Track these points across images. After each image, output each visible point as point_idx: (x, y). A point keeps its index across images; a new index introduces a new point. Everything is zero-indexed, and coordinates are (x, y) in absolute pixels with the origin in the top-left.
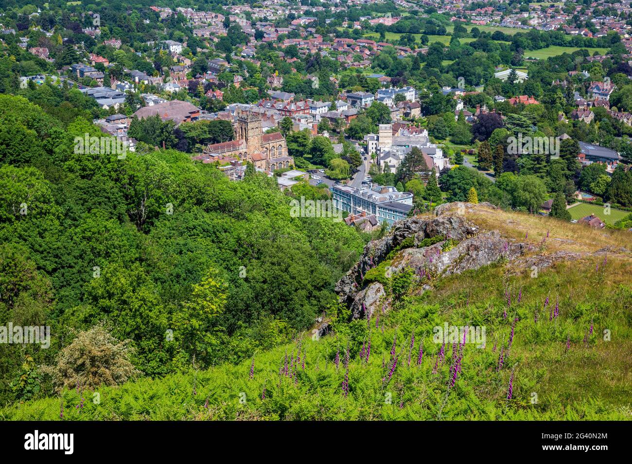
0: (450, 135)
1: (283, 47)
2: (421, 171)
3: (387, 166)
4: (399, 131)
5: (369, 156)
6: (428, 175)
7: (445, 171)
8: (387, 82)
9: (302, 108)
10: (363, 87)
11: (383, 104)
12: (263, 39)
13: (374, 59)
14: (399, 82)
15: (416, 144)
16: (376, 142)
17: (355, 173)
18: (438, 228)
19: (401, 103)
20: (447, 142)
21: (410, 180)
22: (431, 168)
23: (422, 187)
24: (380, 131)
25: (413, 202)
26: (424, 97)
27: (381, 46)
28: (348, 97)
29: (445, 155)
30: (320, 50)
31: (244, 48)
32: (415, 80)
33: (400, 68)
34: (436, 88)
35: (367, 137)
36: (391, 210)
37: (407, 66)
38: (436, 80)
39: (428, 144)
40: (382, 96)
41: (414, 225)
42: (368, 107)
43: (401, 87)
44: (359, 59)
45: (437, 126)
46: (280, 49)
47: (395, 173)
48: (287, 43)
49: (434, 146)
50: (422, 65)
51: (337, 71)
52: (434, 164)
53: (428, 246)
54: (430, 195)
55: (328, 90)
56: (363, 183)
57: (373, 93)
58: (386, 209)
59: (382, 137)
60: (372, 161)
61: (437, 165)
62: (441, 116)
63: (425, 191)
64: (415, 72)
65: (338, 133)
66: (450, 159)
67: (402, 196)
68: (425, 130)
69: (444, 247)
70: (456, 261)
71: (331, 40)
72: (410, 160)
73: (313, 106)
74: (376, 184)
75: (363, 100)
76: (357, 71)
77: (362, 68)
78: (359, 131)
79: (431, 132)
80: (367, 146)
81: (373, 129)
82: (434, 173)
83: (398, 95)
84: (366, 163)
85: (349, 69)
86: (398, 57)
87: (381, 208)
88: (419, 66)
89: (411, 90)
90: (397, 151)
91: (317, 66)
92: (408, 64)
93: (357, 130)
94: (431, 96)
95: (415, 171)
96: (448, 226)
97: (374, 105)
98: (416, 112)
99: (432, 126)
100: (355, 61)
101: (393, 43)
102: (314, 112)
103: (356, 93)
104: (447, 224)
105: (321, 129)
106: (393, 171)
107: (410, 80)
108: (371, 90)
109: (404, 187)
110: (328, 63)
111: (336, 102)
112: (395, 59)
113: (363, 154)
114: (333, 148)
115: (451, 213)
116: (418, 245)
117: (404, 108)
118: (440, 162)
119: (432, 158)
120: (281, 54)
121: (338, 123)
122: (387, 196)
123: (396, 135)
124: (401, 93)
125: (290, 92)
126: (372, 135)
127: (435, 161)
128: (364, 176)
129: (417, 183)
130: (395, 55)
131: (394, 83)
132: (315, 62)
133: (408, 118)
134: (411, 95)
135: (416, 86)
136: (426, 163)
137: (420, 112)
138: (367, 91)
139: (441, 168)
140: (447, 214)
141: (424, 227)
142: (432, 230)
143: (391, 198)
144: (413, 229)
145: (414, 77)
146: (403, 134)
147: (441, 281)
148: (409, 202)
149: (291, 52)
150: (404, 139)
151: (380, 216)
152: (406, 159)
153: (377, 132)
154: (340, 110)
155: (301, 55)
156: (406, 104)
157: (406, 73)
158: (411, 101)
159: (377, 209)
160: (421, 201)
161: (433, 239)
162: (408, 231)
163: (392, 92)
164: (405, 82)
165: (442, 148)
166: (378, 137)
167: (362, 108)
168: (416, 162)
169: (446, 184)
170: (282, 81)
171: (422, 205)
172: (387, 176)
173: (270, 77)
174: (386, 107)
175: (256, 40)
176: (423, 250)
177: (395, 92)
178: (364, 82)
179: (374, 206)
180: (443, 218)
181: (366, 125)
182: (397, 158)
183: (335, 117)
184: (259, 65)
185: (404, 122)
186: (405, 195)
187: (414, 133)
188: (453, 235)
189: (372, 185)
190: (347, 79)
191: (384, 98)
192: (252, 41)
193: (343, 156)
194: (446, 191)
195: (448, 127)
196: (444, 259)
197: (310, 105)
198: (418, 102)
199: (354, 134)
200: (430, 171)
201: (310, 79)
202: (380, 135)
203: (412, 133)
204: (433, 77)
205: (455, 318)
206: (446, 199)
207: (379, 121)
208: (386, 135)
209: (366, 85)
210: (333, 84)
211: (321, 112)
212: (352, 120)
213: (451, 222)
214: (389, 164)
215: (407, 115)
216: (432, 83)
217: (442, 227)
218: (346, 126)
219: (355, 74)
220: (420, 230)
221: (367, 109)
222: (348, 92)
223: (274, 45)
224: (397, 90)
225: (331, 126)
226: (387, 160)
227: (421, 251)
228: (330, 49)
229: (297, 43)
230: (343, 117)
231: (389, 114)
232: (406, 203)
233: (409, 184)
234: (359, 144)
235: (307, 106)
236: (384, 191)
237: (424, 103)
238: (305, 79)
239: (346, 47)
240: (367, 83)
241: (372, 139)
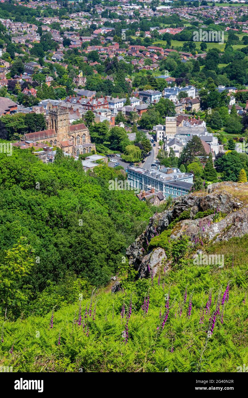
0: (224, 126)
1: (87, 52)
2: (200, 155)
3: (172, 151)
4: (182, 122)
5: (157, 143)
6: (206, 158)
7: (220, 155)
8: (173, 82)
9: (102, 103)
10: (152, 86)
11: (169, 100)
12: (70, 46)
13: (162, 63)
14: (182, 82)
15: (196, 133)
16: (163, 131)
17: (145, 157)
18: (210, 203)
19: (184, 99)
20: (221, 132)
21: (191, 163)
22: (208, 153)
23: (201, 168)
24: (166, 123)
25: (194, 181)
26: (203, 94)
27: (167, 52)
28: (140, 94)
29: (220, 142)
30: (117, 55)
31: (54, 53)
32: (195, 80)
33: (183, 70)
34: (213, 87)
35: (156, 128)
36: (175, 188)
37: (189, 68)
38: (213, 80)
39: (206, 133)
40: (168, 93)
41: (190, 201)
42: (156, 103)
43: (184, 86)
44: (149, 62)
45: (213, 118)
46: (84, 54)
47: (178, 157)
48: (90, 49)
49: (211, 135)
50: (201, 68)
51: (131, 73)
52: (211, 149)
53: (201, 218)
54: (208, 175)
55: (123, 89)
56: (153, 165)
57: (161, 91)
58: (171, 187)
59: (168, 127)
60: (160, 147)
61: (214, 151)
62: (217, 110)
63: (203, 172)
64: (196, 74)
65: (132, 124)
66: (224, 145)
67: (185, 176)
68: (204, 122)
69: (214, 219)
70: (224, 231)
71: (127, 47)
72: (191, 146)
73: (111, 101)
74: (163, 166)
75: (153, 97)
76: (148, 73)
77: (151, 70)
78: (149, 122)
79: (208, 123)
80: (156, 135)
81: (161, 121)
82: (211, 157)
83: (181, 92)
84: (154, 149)
85: (141, 71)
86: (182, 61)
87: (167, 186)
88: (199, 69)
89: (192, 88)
90: (181, 139)
91: (114, 69)
92: (190, 67)
93: (148, 122)
94: (209, 93)
95: (195, 155)
96: (218, 201)
97: (161, 101)
98: (196, 107)
99: (209, 118)
100: (146, 64)
101: (178, 49)
102: (112, 107)
103: (147, 91)
104: (217, 200)
105: (118, 120)
106: (177, 155)
107: (191, 81)
108: (159, 88)
109: (186, 168)
110: (124, 66)
111: (130, 99)
112: (179, 62)
113: (152, 141)
114: (128, 136)
115: (220, 191)
116: (193, 217)
117: (186, 103)
118: (215, 148)
119: (209, 144)
120: (84, 58)
121: (132, 116)
122: (172, 176)
123: (180, 126)
124: (184, 91)
125: (92, 90)
126: (159, 125)
127: (212, 147)
128: (153, 159)
129: (197, 165)
130: (179, 59)
131: (178, 83)
132: (113, 66)
133: (190, 111)
134: (192, 93)
135: (196, 85)
136: (204, 149)
137: (199, 107)
138: (156, 89)
139: (217, 153)
140: (217, 191)
141: (198, 203)
142: (205, 205)
143: (175, 177)
144: (189, 204)
145: (195, 78)
146: (185, 125)
147: (212, 246)
148: (190, 181)
149: (93, 57)
150: (186, 129)
151: (166, 193)
152: (188, 145)
153: (163, 123)
154: (134, 105)
155: (101, 60)
156: (188, 100)
157: (188, 74)
158: (192, 98)
159: (164, 186)
160: (200, 180)
161: (206, 212)
162: (185, 205)
163: (176, 90)
164: (188, 82)
165: (218, 137)
166: (165, 128)
167: (151, 104)
168: (196, 148)
169: (221, 166)
170: (85, 81)
171: (201, 184)
172: (172, 160)
173: (76, 77)
174: (171, 103)
175: (64, 46)
176: (197, 221)
177: (179, 90)
178: (153, 82)
179: (161, 184)
180: (214, 195)
181: (155, 117)
182: (181, 145)
183: (129, 111)
184: (66, 67)
185: (186, 115)
186: (187, 175)
187: (195, 124)
188: (221, 209)
189: (159, 167)
190: (140, 79)
191: (170, 95)
192: (60, 48)
193: (136, 143)
194: (221, 172)
195: (223, 119)
196: (214, 228)
197: (109, 101)
198: (198, 98)
199: (145, 125)
200: (207, 155)
201: (108, 80)
202: (167, 125)
203: (193, 124)
204: (210, 78)
205: (223, 278)
206: (221, 178)
207: (166, 114)
208: (171, 125)
209: (155, 85)
210: (128, 84)
211: (117, 107)
212: (144, 113)
213: (220, 199)
214: (174, 150)
215: (188, 109)
216: (210, 82)
217: (212, 202)
218: (139, 118)
219: (145, 75)
220: (194, 205)
221: (156, 104)
222: (140, 90)
223: (79, 51)
224: (180, 89)
225: (126, 118)
226: (173, 146)
227: (196, 222)
228: (125, 55)
229: (98, 49)
230: (136, 111)
231: (173, 108)
232: (187, 182)
233: (190, 166)
234: (149, 133)
235: (106, 101)
236: (169, 172)
237: (203, 99)
238: (105, 80)
239: (138, 52)
240: (156, 83)
241: (160, 129)
